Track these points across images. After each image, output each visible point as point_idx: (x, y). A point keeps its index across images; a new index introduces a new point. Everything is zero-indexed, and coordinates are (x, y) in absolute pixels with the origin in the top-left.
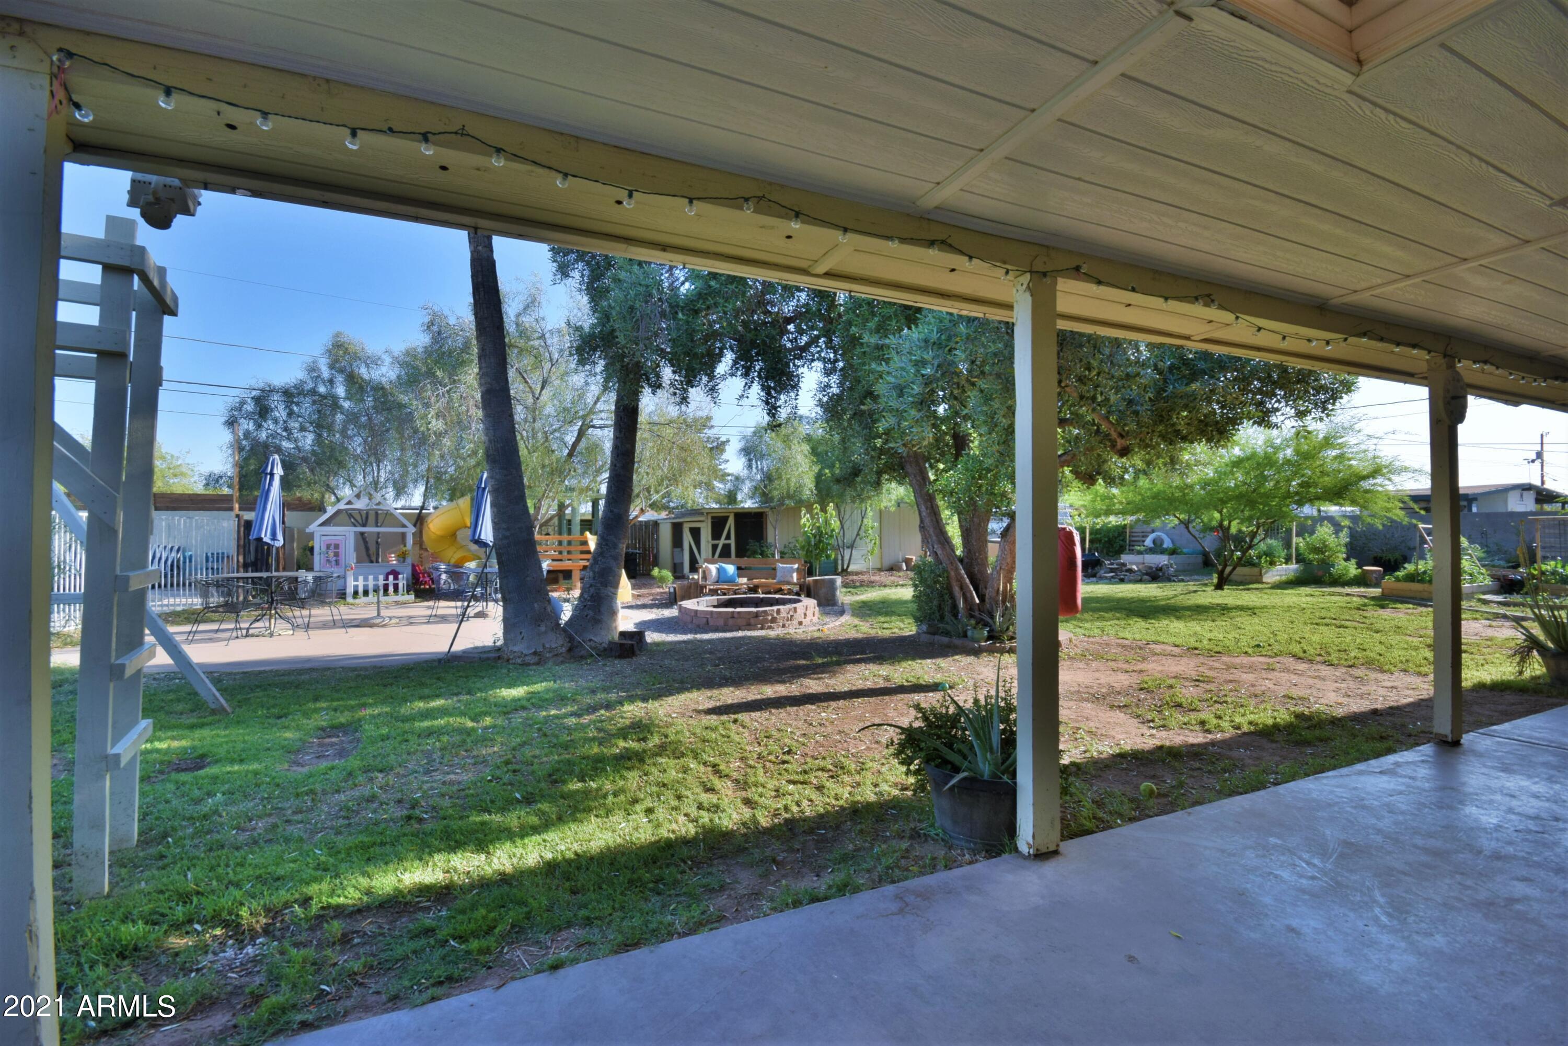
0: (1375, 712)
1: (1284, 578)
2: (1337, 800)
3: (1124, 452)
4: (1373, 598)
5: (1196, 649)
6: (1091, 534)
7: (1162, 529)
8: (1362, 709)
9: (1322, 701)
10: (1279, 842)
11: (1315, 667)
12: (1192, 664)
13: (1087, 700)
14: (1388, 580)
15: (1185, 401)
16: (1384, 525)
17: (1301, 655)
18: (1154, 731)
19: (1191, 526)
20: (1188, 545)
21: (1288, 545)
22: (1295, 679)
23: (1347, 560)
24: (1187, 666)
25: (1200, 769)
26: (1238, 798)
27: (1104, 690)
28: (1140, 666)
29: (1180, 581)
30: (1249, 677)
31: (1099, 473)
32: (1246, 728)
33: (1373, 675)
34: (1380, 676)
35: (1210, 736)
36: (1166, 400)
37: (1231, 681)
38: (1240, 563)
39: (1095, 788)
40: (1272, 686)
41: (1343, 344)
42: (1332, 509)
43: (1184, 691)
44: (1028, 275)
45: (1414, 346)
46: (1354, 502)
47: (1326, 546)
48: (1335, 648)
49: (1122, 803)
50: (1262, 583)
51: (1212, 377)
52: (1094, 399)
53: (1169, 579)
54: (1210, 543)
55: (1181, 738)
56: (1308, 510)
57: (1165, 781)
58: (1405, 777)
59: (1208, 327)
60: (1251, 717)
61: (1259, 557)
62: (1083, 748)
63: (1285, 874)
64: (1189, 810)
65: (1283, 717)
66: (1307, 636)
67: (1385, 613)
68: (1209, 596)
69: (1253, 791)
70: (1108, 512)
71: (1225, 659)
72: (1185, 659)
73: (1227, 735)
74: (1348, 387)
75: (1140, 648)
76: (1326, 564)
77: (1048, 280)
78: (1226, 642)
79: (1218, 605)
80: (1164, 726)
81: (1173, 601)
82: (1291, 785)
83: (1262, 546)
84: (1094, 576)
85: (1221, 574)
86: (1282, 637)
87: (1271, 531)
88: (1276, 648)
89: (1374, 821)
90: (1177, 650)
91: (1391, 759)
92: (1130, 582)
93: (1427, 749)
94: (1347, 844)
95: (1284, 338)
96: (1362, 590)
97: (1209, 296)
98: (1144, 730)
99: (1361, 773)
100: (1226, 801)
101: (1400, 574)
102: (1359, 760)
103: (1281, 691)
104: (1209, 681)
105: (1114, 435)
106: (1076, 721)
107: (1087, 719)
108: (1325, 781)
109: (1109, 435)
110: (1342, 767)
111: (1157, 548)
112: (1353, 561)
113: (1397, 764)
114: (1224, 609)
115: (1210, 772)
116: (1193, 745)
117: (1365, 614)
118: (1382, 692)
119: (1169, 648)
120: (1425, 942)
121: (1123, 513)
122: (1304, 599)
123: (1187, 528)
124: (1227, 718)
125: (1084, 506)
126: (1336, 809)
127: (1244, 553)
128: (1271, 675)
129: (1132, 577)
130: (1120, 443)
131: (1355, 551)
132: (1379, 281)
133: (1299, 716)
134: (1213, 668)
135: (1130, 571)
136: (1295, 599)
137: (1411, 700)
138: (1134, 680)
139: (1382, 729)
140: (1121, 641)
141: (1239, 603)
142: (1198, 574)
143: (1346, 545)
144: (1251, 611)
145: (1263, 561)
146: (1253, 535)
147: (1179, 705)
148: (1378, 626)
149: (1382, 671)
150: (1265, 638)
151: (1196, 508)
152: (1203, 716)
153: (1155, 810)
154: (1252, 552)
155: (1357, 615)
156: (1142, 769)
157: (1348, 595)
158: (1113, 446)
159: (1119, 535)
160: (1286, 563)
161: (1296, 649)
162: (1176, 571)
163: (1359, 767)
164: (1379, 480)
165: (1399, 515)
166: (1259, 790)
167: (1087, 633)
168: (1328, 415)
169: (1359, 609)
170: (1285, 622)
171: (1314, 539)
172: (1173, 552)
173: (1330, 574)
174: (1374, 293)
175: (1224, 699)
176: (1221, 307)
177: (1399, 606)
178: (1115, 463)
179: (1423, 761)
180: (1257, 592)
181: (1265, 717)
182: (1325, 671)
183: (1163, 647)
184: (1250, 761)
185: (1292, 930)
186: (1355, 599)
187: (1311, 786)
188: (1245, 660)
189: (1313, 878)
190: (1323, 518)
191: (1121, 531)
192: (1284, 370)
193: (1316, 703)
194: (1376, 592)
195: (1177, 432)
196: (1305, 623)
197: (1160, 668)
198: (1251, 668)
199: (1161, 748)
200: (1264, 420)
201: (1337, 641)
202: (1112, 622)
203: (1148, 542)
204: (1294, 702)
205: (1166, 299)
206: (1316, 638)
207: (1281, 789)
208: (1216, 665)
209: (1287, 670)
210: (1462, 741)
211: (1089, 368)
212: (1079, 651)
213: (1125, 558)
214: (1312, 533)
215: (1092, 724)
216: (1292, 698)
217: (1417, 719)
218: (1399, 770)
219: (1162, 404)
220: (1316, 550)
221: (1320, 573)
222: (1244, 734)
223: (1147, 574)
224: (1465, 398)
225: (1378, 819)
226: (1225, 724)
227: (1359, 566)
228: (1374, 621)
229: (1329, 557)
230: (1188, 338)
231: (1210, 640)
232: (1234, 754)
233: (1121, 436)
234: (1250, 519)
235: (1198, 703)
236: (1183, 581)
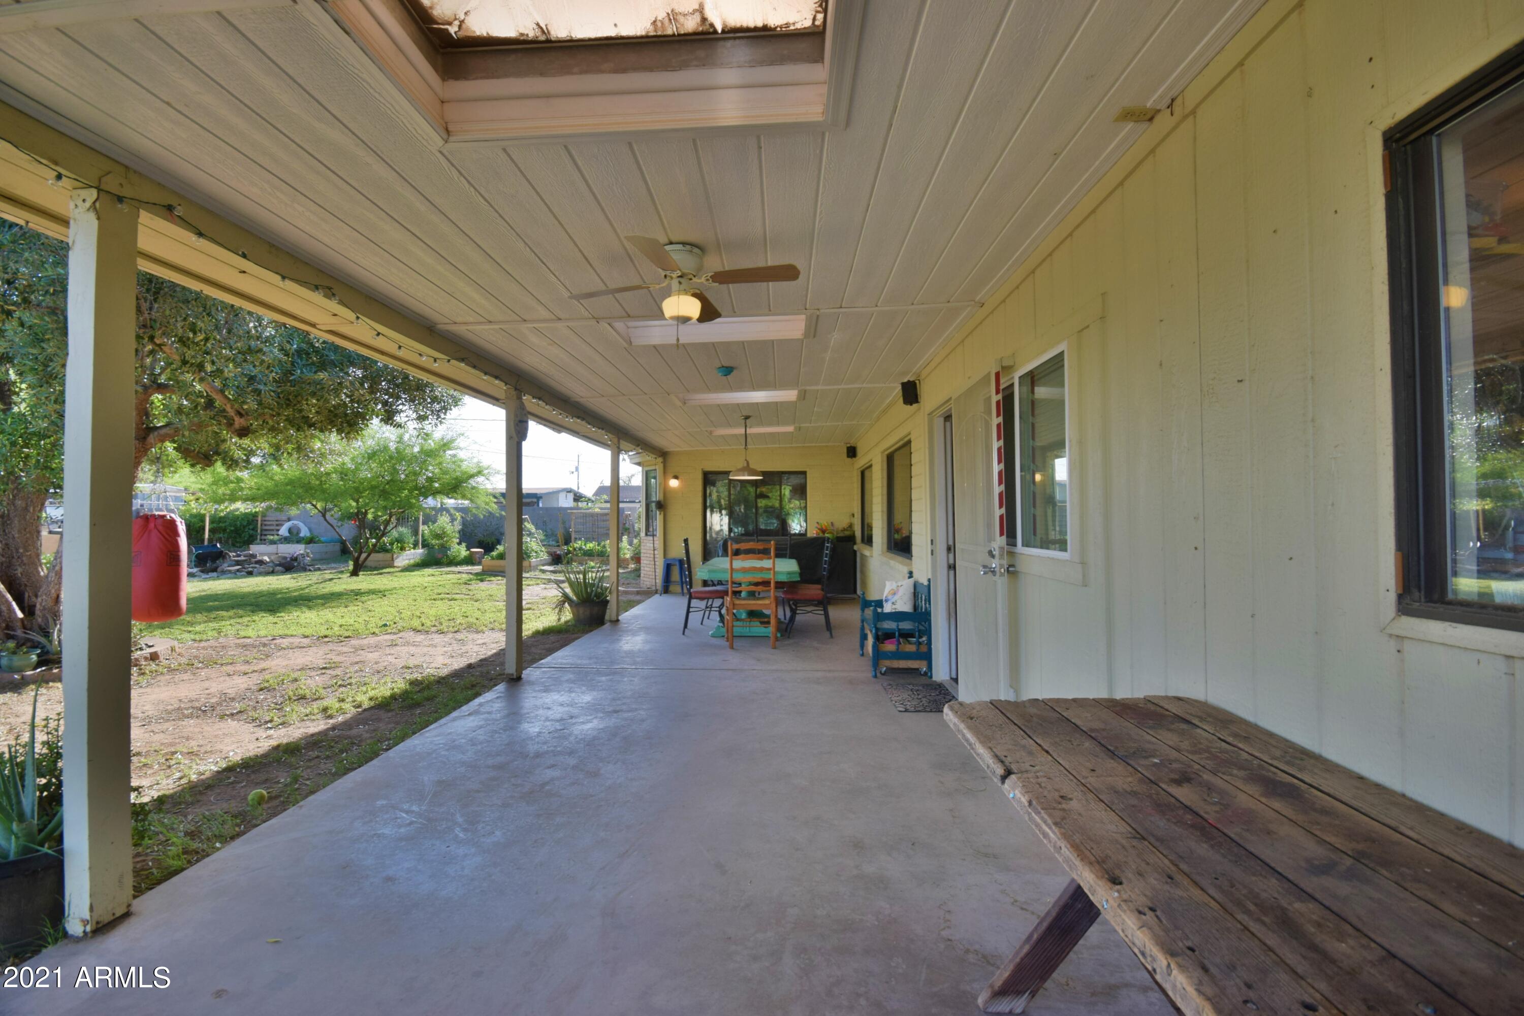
0: (470, 666)
1: (412, 562)
2: (435, 748)
3: (243, 433)
4: (477, 574)
5: (326, 637)
6: (211, 522)
7: (297, 518)
8: (462, 666)
9: (433, 665)
10: (384, 802)
11: (430, 637)
12: (321, 652)
13: (190, 716)
14: (487, 559)
15: (312, 389)
16: (484, 516)
17: (420, 628)
18: (272, 732)
19: (328, 515)
20: (325, 533)
21: (416, 532)
22: (412, 650)
23: (459, 544)
24: (315, 656)
25: (318, 757)
26: (352, 774)
27: (214, 700)
28: (263, 665)
29: (316, 570)
30: (372, 656)
31: (217, 453)
32: (366, 705)
33: (471, 636)
34: (476, 636)
35: (331, 721)
36: (293, 383)
37: (357, 663)
38: (375, 549)
39: (190, 817)
40: (393, 660)
41: (447, 364)
42: (450, 502)
43: (309, 681)
44: (94, 193)
45: (496, 377)
46: (464, 497)
47: (444, 533)
48: (447, 618)
49: (224, 823)
50: (394, 567)
51: (341, 370)
52: (201, 367)
53: (304, 569)
54: (347, 531)
55: (302, 730)
56: (430, 502)
57: (278, 782)
58: (485, 713)
59: (333, 320)
60: (372, 693)
61: (392, 544)
62: (178, 775)
63: (387, 831)
64: (301, 803)
65: (401, 685)
66: (425, 611)
67: (483, 585)
68: (345, 583)
69: (367, 762)
70: (233, 499)
71: (354, 642)
72: (314, 649)
73: (348, 716)
74: (456, 402)
75: (265, 645)
76: (444, 548)
77: (125, 208)
78: (357, 625)
79: (352, 591)
80: (283, 724)
81: (307, 591)
82: (401, 746)
83: (395, 534)
84: (214, 570)
85: (356, 561)
86: (406, 614)
87: (402, 520)
88: (401, 624)
89: (460, 756)
90: (306, 641)
91: (477, 701)
92: (260, 574)
93: (501, 687)
94: (440, 782)
95: (400, 347)
96: (470, 567)
97: (330, 289)
98: (261, 733)
99: (454, 720)
100: (340, 781)
101: (494, 553)
102: (455, 709)
103: (400, 663)
104: (335, 666)
105: (231, 412)
106: (172, 744)
107: (188, 739)
108: (427, 735)
109: (224, 411)
110: (441, 718)
111: (293, 537)
112: (464, 545)
113: (481, 705)
114: (358, 593)
115: (328, 757)
116: (312, 735)
117: (470, 587)
118: (476, 648)
119: (296, 641)
120: (488, 841)
121: (253, 499)
122: (427, 579)
123: (324, 516)
124: (350, 699)
125: (202, 490)
126: (434, 755)
127: (378, 541)
128: (394, 650)
129: (262, 568)
130: (239, 422)
131: (466, 537)
132: (471, 320)
133: (413, 683)
134: (340, 654)
135: (261, 562)
136: (420, 580)
137: (494, 651)
138: (254, 681)
139: (473, 679)
140: (242, 640)
141: (372, 587)
142: (335, 562)
143: (459, 532)
144: (381, 593)
145: (395, 547)
146: (387, 523)
147: (303, 697)
148: (478, 596)
149: (477, 632)
150: (391, 617)
151: (333, 497)
152: (325, 703)
153: (264, 817)
154: (385, 539)
155: (464, 589)
156: (253, 776)
157: (459, 572)
158: (230, 424)
159: (249, 523)
160: (414, 548)
161: (416, 623)
162: (313, 560)
163: (455, 714)
164: (480, 479)
165: (494, 508)
166: (372, 759)
167: (197, 637)
168: (441, 422)
169: (466, 584)
170: (410, 601)
171: (436, 527)
172: (310, 541)
173: (447, 556)
174: (469, 328)
175: (348, 682)
176: (342, 303)
177: (493, 578)
178: (234, 444)
179: (497, 698)
180: (388, 576)
181: (384, 691)
182: (438, 639)
183: (291, 640)
184: (368, 735)
185: (389, 879)
186: (464, 576)
187: (416, 742)
188: (372, 640)
189: (411, 823)
190: (443, 509)
191: (250, 520)
192: (406, 377)
193: (427, 668)
194: (478, 568)
195: (306, 419)
196: (426, 600)
197: (285, 663)
198: (377, 647)
199: (277, 748)
200: (389, 418)
201: (448, 612)
202: (232, 621)
203: (284, 531)
204: (410, 671)
205: (284, 278)
206: (433, 612)
207: (391, 753)
208: (345, 649)
209: (408, 644)
210: (523, 676)
211: (194, 329)
212: (184, 660)
213: (255, 549)
214: (434, 522)
215: (193, 743)
216: (409, 668)
217: (497, 666)
218: (482, 709)
219: (288, 387)
220: (438, 536)
221: (440, 556)
222: (365, 710)
223: (279, 565)
224: (527, 422)
225: (463, 753)
226: (347, 706)
227: (468, 548)
228: (475, 592)
229: (447, 541)
230: (313, 325)
231: (341, 626)
232: (354, 732)
233: (240, 415)
234: (385, 508)
235: (322, 691)
236: (319, 569)
